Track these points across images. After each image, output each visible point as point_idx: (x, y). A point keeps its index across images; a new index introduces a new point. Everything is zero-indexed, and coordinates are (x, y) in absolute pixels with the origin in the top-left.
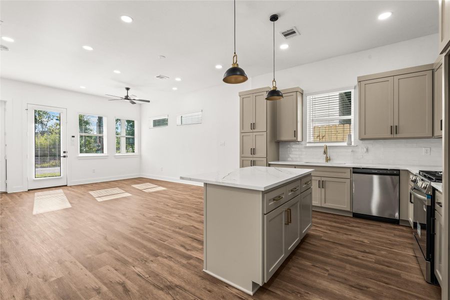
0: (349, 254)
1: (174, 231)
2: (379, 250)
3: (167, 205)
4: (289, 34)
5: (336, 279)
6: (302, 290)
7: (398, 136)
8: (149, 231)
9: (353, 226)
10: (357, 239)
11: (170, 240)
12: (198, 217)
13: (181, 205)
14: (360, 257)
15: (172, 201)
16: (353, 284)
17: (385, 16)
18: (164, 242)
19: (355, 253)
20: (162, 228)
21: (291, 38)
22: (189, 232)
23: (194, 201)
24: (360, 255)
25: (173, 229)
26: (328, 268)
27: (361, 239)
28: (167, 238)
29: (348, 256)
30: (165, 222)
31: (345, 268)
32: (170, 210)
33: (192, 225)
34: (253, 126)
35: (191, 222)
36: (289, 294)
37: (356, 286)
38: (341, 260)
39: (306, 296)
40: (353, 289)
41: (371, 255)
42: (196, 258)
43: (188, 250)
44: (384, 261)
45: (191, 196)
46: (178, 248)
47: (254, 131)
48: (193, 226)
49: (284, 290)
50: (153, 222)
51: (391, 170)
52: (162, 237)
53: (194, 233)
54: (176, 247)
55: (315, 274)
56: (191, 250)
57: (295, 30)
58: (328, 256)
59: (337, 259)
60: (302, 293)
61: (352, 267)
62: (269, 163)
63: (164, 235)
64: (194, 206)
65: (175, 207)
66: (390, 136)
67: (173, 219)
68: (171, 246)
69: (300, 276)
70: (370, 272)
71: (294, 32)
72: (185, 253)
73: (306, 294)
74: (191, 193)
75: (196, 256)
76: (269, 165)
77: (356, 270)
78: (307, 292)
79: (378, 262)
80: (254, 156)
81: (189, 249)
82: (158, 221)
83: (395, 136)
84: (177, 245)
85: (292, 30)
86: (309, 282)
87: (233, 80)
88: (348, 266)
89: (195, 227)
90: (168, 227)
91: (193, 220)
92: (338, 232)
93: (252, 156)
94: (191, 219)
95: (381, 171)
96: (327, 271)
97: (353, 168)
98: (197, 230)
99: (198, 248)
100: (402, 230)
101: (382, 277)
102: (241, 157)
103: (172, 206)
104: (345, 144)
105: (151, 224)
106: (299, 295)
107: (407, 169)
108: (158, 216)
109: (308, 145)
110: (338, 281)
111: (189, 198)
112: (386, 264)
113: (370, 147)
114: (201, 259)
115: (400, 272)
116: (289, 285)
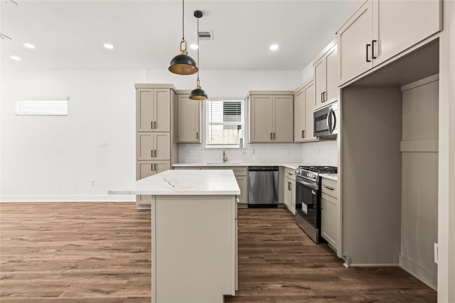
0: (266, 239)
1: (64, 275)
2: (280, 229)
3: (22, 240)
4: (204, 35)
5: (273, 262)
6: (259, 283)
7: (275, 141)
8: (9, 291)
9: (253, 216)
10: (262, 225)
11: (66, 290)
12: (94, 244)
13: (52, 234)
14: (274, 239)
15: (26, 232)
16: (284, 262)
17: (274, 47)
18: (58, 296)
19: (269, 237)
20: (37, 278)
21: (204, 41)
22: (93, 268)
23: (71, 223)
24: (273, 237)
25: (60, 272)
26: (261, 256)
27: (265, 225)
28: (57, 290)
29: (267, 240)
30: (36, 265)
31: (270, 251)
32: (33, 245)
33: (90, 257)
34: (154, 125)
35: (86, 253)
36: (251, 292)
37: (287, 263)
38: (265, 245)
39: (264, 287)
40: (287, 265)
41: (279, 235)
42: (128, 298)
43: (108, 293)
44: (288, 237)
45: (58, 217)
46: (88, 297)
47: (155, 130)
48: (93, 258)
49: (246, 290)
50: (8, 274)
51: (273, 167)
52: (47, 290)
53: (100, 267)
54: (84, 297)
55: (256, 265)
56: (113, 291)
57: (211, 34)
58: (254, 245)
59: (262, 246)
60: (260, 285)
61: (275, 248)
62: (173, 165)
63: (49, 286)
64: (75, 231)
65: (39, 238)
66: (270, 141)
67: (50, 258)
68: (74, 298)
69: (248, 271)
70: (287, 248)
71: (209, 36)
72: (108, 299)
73: (263, 286)
74: (56, 214)
75: (126, 296)
76: (173, 168)
77: (279, 250)
78: (262, 283)
79: (286, 239)
80: (155, 159)
81: (109, 290)
82: (19, 268)
83: (273, 141)
84: (85, 292)
85: (209, 33)
86: (258, 274)
87: (179, 70)
88: (272, 249)
89: (96, 259)
90: (48, 272)
91: (88, 250)
92: (247, 223)
93: (152, 159)
94: (84, 250)
95: (268, 168)
96: (263, 258)
97: (249, 167)
98: (103, 261)
99: (123, 285)
100: (281, 212)
101: (295, 249)
102: (138, 160)
103: (33, 239)
104: (238, 147)
105: (6, 278)
106: (259, 289)
107: (284, 165)
108: (12, 261)
109: (207, 147)
110: (275, 264)
111: (57, 221)
112: (291, 239)
113: (255, 148)
114: (137, 297)
115: (300, 241)
116: (246, 283)
